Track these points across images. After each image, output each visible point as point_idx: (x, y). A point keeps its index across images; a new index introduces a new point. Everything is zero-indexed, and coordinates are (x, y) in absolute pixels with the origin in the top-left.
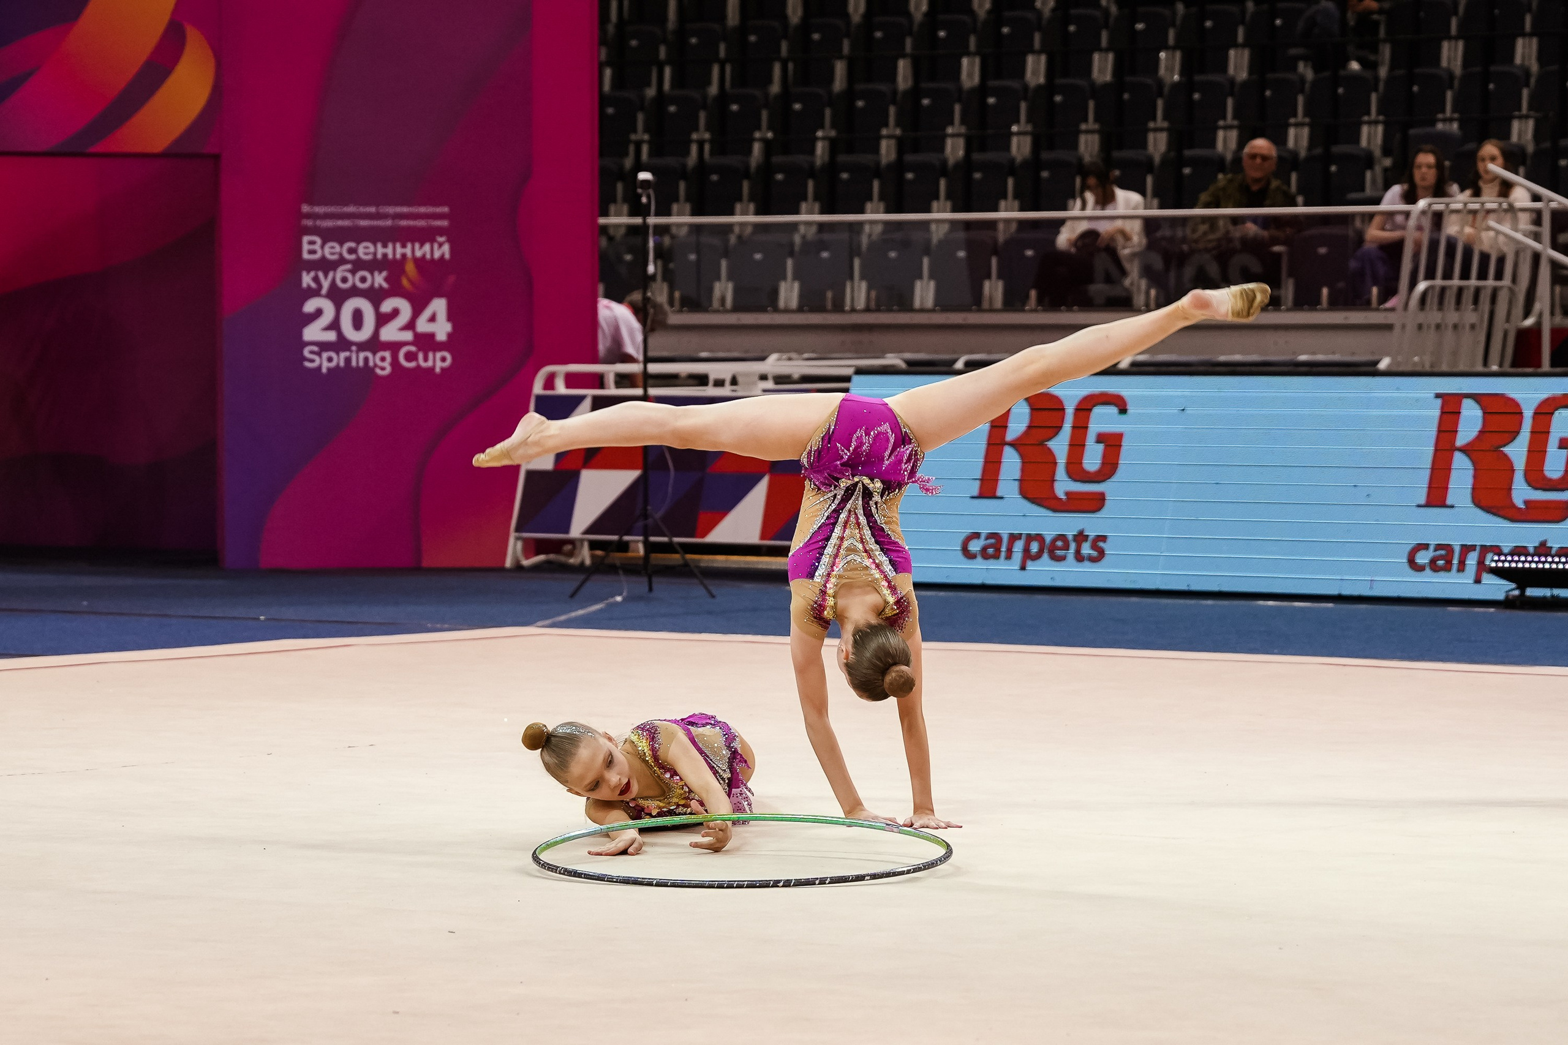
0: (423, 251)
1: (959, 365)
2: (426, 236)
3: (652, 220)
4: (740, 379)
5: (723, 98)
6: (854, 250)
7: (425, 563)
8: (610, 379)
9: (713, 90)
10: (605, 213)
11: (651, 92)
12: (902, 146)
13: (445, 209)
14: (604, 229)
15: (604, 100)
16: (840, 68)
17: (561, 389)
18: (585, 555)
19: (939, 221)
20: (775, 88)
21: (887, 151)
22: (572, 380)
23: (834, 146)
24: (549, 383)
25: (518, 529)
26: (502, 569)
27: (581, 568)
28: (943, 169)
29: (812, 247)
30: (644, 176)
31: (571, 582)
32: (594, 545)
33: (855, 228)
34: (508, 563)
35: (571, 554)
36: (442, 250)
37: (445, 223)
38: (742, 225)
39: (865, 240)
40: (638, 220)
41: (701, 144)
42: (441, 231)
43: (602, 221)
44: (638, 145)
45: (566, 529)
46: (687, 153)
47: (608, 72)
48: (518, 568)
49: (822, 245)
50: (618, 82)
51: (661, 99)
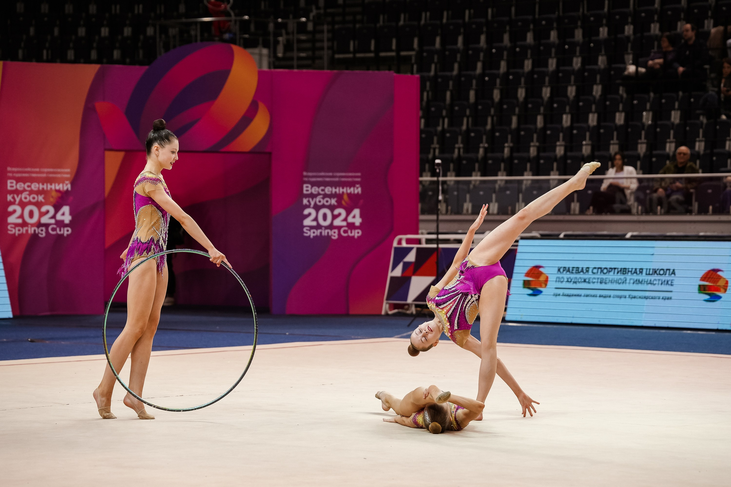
0: (351, 190)
1: (562, 236)
2: (352, 184)
3: (441, 179)
4: (475, 241)
5: (468, 131)
6: (519, 191)
7: (351, 312)
8: (423, 241)
9: (464, 127)
10: (421, 176)
11: (440, 128)
12: (539, 150)
13: (359, 174)
14: (421, 182)
15: (422, 132)
16: (514, 119)
17: (404, 244)
18: (413, 310)
19: (553, 180)
20: (489, 127)
21: (533, 151)
22: (409, 241)
23: (512, 150)
24: (400, 242)
25: (388, 299)
26: (380, 315)
27: (411, 315)
28: (555, 159)
29: (503, 189)
30: (438, 161)
31: (408, 320)
32: (417, 306)
33: (520, 182)
34: (383, 313)
35: (408, 309)
36: (358, 190)
37: (359, 180)
38: (476, 181)
39: (524, 187)
40: (435, 179)
41: (459, 149)
42: (357, 183)
43: (421, 179)
44: (434, 149)
45: (406, 299)
46: (453, 152)
47: (423, 121)
48: (387, 315)
49: (506, 189)
50: (427, 125)
51: (444, 131)
